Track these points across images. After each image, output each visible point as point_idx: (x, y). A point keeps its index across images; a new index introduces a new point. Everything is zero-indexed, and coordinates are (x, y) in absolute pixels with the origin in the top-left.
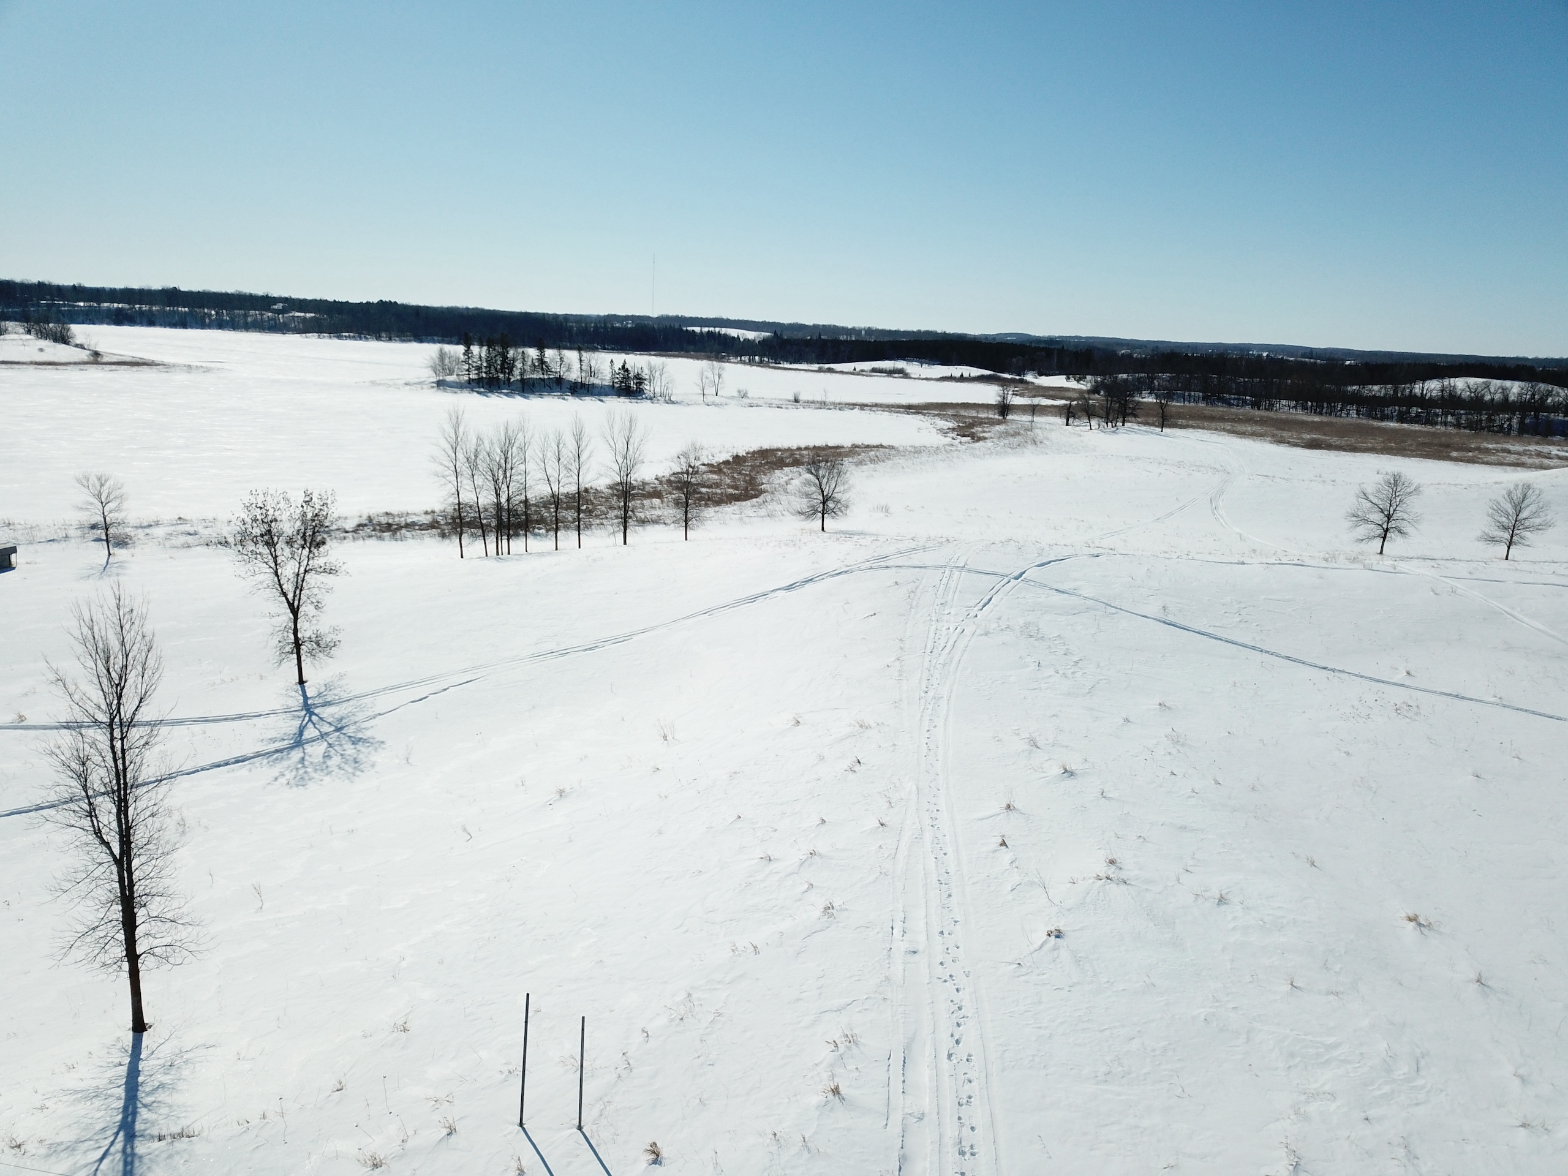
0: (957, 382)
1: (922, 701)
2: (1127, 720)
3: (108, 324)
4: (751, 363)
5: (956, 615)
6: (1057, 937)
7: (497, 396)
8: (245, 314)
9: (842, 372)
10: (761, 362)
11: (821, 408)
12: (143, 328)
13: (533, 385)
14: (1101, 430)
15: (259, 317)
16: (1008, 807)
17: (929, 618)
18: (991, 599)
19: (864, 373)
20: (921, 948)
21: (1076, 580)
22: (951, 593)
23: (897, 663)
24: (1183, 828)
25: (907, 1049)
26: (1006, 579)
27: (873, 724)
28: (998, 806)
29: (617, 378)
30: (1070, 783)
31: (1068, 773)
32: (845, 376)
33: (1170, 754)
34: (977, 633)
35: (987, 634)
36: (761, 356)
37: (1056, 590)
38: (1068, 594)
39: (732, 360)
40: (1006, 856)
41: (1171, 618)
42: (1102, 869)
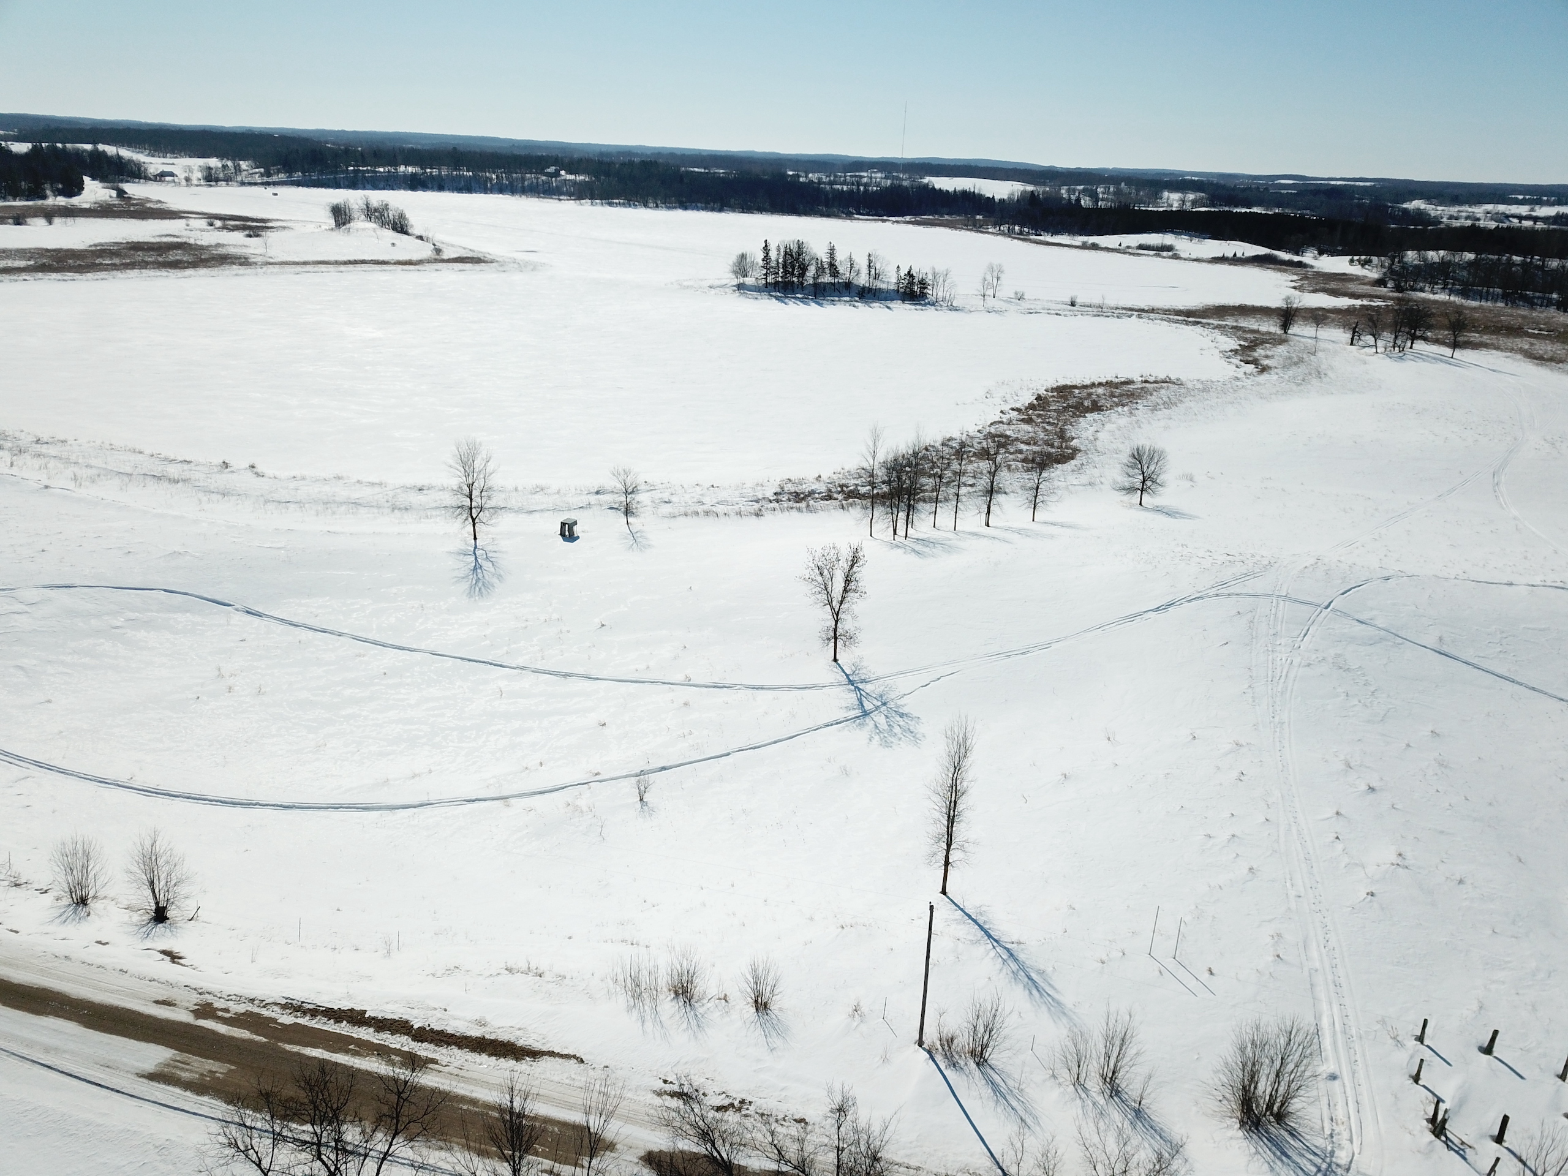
0: (1230, 264)
1: (1272, 724)
2: (1408, 745)
3: (404, 189)
4: (1010, 234)
5: (1285, 646)
6: (1372, 895)
7: (794, 303)
8: (522, 178)
9: (1107, 249)
10: (1021, 233)
11: (1099, 316)
12: (434, 193)
13: (825, 290)
14: (1387, 355)
15: (535, 181)
16: (1337, 813)
17: (1266, 648)
18: (1308, 630)
19: (1130, 250)
20: (1302, 895)
21: (1372, 609)
22: (1280, 623)
23: (1250, 690)
24: (1442, 832)
25: (1305, 942)
26: (1319, 609)
27: (1244, 744)
28: (1331, 812)
29: (903, 283)
30: (1372, 796)
31: (1372, 789)
32: (1111, 254)
33: (1436, 774)
34: (1302, 664)
35: (1309, 665)
36: (1022, 226)
37: (1357, 620)
38: (1366, 624)
39: (990, 230)
40: (1339, 846)
41: (1445, 649)
42: (1394, 859)
